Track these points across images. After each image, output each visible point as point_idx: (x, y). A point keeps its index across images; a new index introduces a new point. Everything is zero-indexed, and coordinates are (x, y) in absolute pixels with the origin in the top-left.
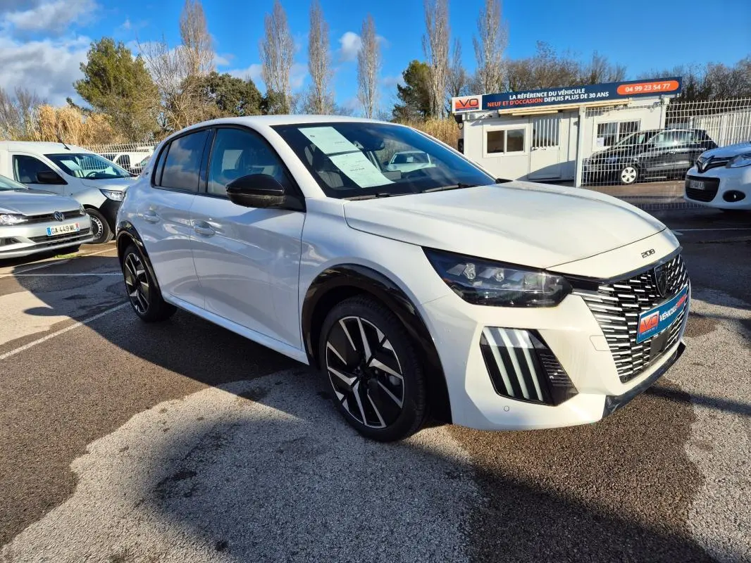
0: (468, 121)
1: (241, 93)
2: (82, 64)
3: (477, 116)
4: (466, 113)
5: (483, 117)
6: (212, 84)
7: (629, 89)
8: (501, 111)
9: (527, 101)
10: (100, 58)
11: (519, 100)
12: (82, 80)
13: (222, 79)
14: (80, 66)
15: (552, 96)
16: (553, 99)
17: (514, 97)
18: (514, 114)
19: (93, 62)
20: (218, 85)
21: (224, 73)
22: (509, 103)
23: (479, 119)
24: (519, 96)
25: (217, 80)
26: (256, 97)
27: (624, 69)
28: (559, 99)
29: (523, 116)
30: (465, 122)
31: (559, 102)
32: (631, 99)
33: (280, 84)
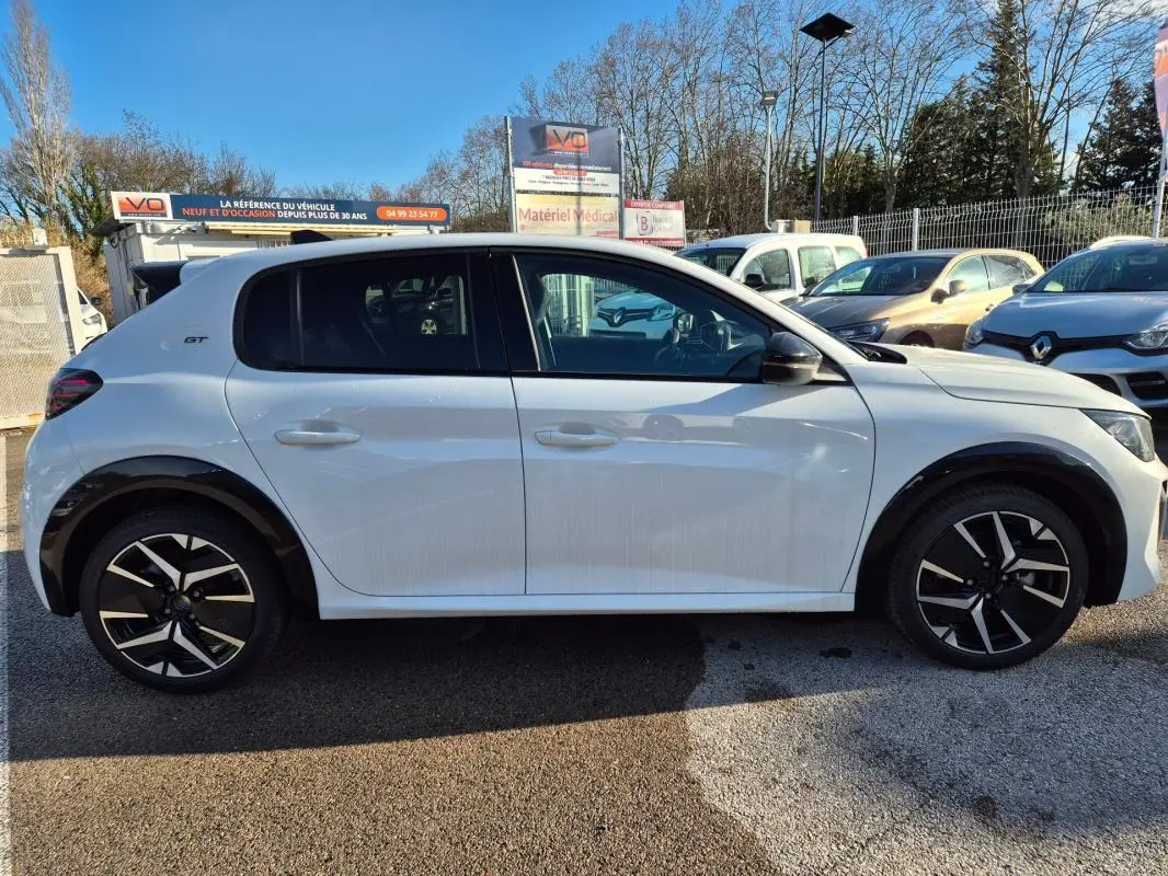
0: (147, 234)
3: (165, 228)
4: (143, 222)
5: (178, 232)
7: (391, 214)
8: (211, 225)
9: (251, 213)
11: (237, 209)
15: (289, 210)
16: (290, 214)
17: (228, 204)
18: (234, 232)
22: (220, 213)
23: (170, 233)
24: (236, 204)
27: (273, 176)
28: (298, 215)
29: (247, 236)
30: (143, 238)
31: (300, 221)
32: (395, 226)
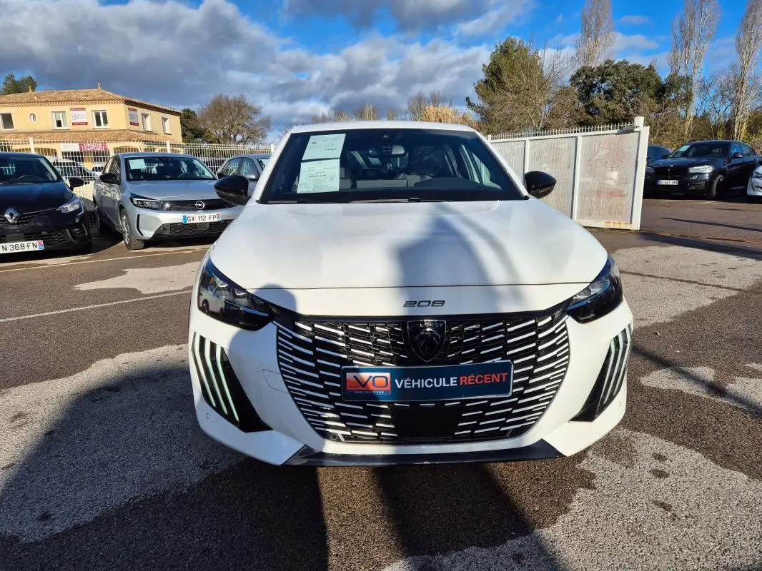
1: (635, 80)
2: (484, 65)
6: (603, 74)
10: (500, 59)
12: (482, 80)
13: (616, 67)
14: (482, 67)
19: (494, 63)
20: (609, 74)
21: (621, 60)
25: (610, 69)
26: (653, 83)
33: (690, 66)
